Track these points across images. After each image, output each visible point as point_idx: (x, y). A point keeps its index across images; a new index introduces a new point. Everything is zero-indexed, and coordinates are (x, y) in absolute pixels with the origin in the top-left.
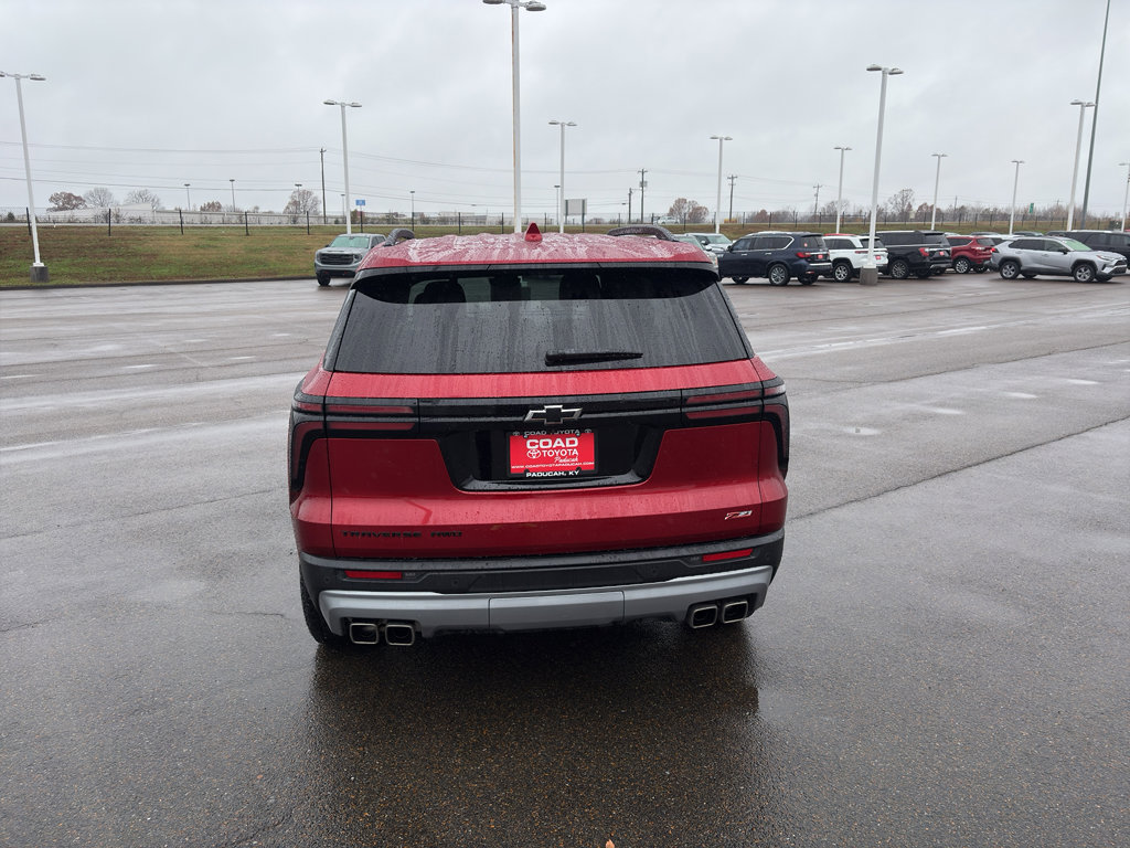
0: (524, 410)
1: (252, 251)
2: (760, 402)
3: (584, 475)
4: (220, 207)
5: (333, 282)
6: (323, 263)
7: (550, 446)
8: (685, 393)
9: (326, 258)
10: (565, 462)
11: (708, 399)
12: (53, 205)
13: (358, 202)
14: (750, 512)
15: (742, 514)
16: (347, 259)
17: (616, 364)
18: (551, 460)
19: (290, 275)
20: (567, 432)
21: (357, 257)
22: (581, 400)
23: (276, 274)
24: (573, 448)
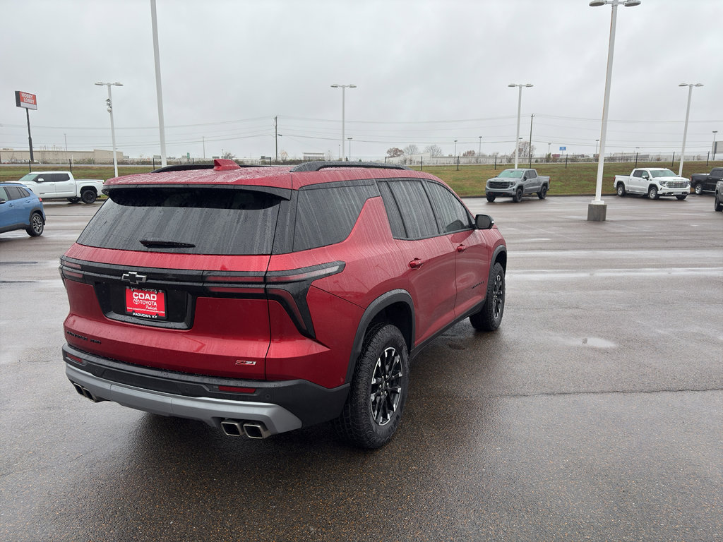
0: (120, 273)
1: (456, 180)
2: (263, 286)
3: (159, 319)
4: (474, 153)
5: (497, 200)
6: (491, 187)
7: (143, 298)
8: (205, 273)
9: (493, 185)
10: (150, 309)
11: (219, 279)
12: (388, 155)
13: (561, 149)
14: (255, 363)
15: (248, 363)
16: (505, 185)
17: (177, 250)
18: (143, 307)
19: (474, 195)
20: (151, 290)
21: (512, 183)
22: (147, 270)
23: (466, 194)
24: (154, 301)
